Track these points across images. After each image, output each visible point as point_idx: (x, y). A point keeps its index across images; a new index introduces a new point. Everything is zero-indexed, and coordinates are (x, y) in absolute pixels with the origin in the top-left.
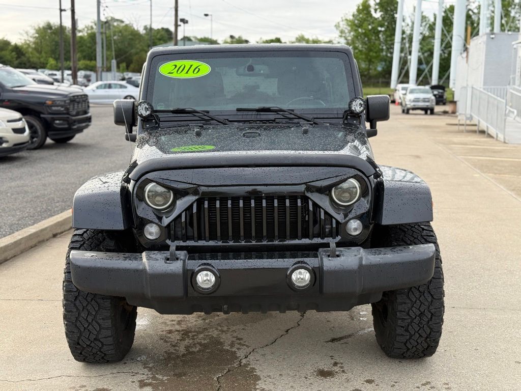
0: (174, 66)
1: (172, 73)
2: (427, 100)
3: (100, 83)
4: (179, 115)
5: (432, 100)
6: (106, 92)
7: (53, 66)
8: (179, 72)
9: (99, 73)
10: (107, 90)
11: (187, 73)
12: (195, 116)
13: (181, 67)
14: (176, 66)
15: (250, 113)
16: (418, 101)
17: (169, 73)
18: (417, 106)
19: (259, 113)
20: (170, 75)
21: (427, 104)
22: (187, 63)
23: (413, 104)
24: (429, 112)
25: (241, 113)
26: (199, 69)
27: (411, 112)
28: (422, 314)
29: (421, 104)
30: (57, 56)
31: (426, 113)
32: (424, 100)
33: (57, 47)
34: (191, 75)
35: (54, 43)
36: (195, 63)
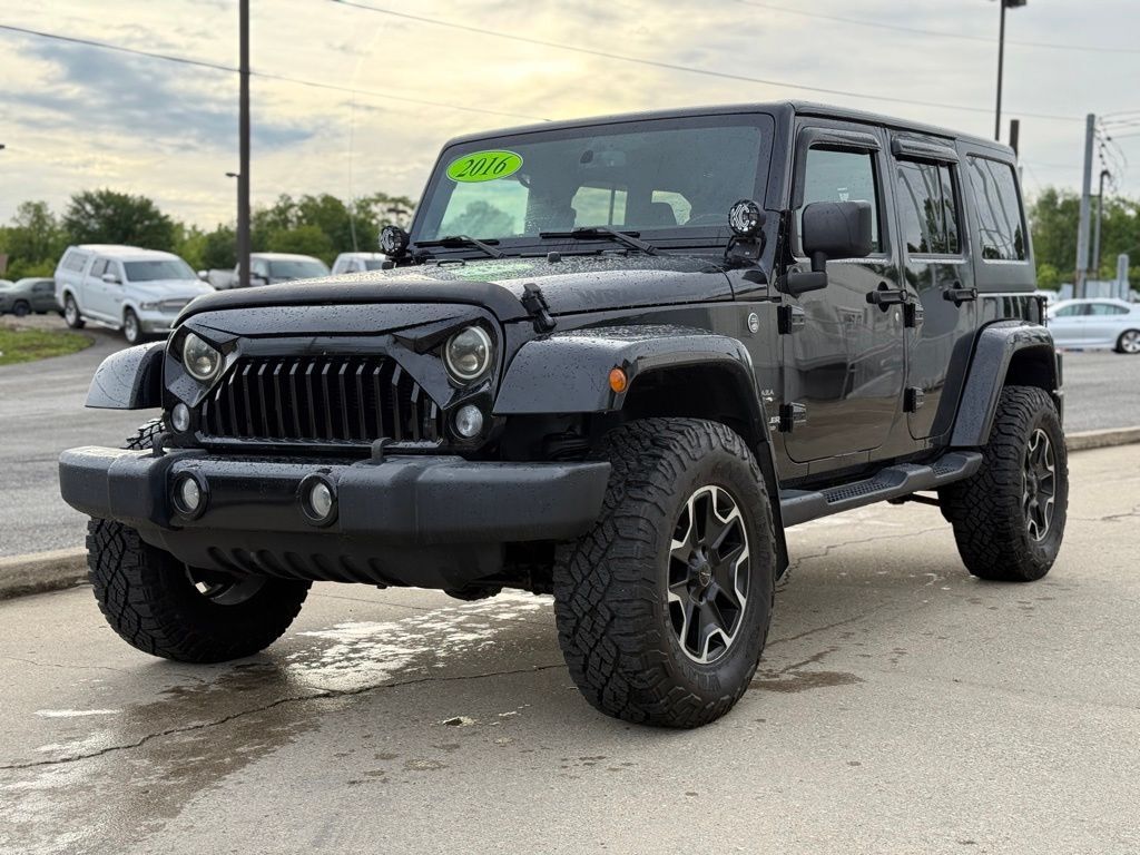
0: (469, 163)
3: (1078, 301)
6: (1079, 322)
7: (1048, 280)
8: (473, 173)
9: (1080, 284)
10: (1082, 318)
11: (485, 173)
13: (479, 163)
14: (472, 162)
17: (460, 176)
19: (577, 241)
20: (459, 179)
26: (504, 165)
28: (594, 609)
30: (1063, 260)
33: (1065, 240)
34: (489, 177)
35: (1058, 233)
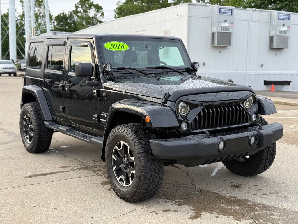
0: (111, 45)
1: (111, 48)
2: (12, 68)
4: (121, 71)
5: (15, 68)
8: (115, 48)
11: (118, 48)
12: (127, 71)
13: (114, 45)
14: (112, 45)
15: (153, 69)
16: (7, 69)
17: (110, 48)
18: (6, 72)
19: (156, 69)
20: (110, 49)
21: (12, 70)
22: (118, 43)
23: (3, 70)
24: (12, 75)
25: (148, 69)
26: (124, 47)
27: (2, 75)
29: (8, 70)
31: (10, 75)
32: (10, 68)
34: (120, 49)
36: (122, 44)
